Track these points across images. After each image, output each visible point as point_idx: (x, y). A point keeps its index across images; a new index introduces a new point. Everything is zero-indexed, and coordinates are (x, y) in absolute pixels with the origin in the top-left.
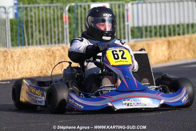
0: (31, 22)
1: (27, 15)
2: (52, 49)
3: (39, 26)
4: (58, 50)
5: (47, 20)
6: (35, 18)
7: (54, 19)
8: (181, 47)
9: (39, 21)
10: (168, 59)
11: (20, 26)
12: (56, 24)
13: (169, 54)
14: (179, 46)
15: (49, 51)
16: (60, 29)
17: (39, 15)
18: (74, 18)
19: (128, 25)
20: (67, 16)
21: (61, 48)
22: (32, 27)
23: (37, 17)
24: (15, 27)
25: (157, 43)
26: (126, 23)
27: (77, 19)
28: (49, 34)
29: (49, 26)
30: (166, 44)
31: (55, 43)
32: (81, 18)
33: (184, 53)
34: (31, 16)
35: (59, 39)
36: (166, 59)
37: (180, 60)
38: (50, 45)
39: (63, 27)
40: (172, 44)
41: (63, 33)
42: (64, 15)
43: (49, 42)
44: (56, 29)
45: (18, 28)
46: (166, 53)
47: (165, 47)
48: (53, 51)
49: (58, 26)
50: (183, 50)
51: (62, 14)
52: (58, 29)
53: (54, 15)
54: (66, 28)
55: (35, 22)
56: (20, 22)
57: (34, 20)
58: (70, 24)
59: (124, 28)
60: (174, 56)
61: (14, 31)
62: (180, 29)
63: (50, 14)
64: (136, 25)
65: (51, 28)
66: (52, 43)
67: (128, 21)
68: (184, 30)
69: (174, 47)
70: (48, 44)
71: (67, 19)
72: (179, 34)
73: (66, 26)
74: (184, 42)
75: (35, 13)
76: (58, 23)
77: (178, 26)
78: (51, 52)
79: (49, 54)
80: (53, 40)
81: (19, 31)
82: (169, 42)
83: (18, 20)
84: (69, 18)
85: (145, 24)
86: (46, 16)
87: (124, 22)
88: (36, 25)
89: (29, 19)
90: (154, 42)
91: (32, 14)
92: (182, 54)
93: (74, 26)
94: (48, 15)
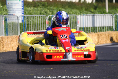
0: (30, 25)
1: (28, 21)
3: (34, 27)
5: (38, 24)
6: (32, 23)
7: (41, 23)
8: (104, 38)
9: (34, 24)
10: (98, 43)
11: (25, 27)
12: (42, 26)
13: (98, 40)
14: (103, 37)
17: (34, 22)
22: (30, 27)
23: (33, 22)
24: (22, 27)
25: (92, 35)
26: (77, 25)
29: (39, 27)
30: (97, 35)
33: (105, 40)
34: (30, 22)
36: (97, 43)
37: (104, 44)
40: (100, 36)
45: (24, 27)
46: (97, 40)
47: (96, 37)
49: (43, 27)
50: (105, 39)
53: (41, 21)
55: (32, 24)
56: (25, 24)
57: (31, 24)
60: (101, 41)
61: (22, 29)
64: (82, 27)
65: (40, 28)
67: (78, 24)
69: (101, 37)
74: (106, 35)
75: (32, 20)
81: (24, 29)
82: (98, 35)
83: (24, 23)
85: (87, 26)
86: (38, 22)
88: (32, 26)
89: (29, 23)
90: (91, 34)
91: (31, 20)
92: (104, 41)
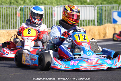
2: (10, 32)
4: (13, 32)
15: (8, 33)
16: (15, 20)
18: (23, 14)
19: (54, 20)
20: (19, 13)
21: (15, 31)
27: (25, 15)
28: (8, 23)
31: (12, 28)
32: (27, 15)
35: (14, 26)
38: (9, 29)
39: (16, 19)
41: (16, 23)
42: (17, 12)
43: (8, 28)
44: (12, 20)
48: (10, 33)
51: (16, 12)
52: (14, 20)
54: (18, 20)
58: (21, 18)
59: (52, 21)
62: (84, 23)
63: (9, 11)
66: (10, 28)
68: (86, 24)
70: (7, 29)
71: (19, 14)
72: (84, 26)
73: (19, 19)
76: (14, 17)
77: (83, 21)
78: (9, 34)
79: (8, 34)
80: (11, 27)
84: (20, 14)
87: (52, 17)
93: (23, 19)
94: (8, 12)
